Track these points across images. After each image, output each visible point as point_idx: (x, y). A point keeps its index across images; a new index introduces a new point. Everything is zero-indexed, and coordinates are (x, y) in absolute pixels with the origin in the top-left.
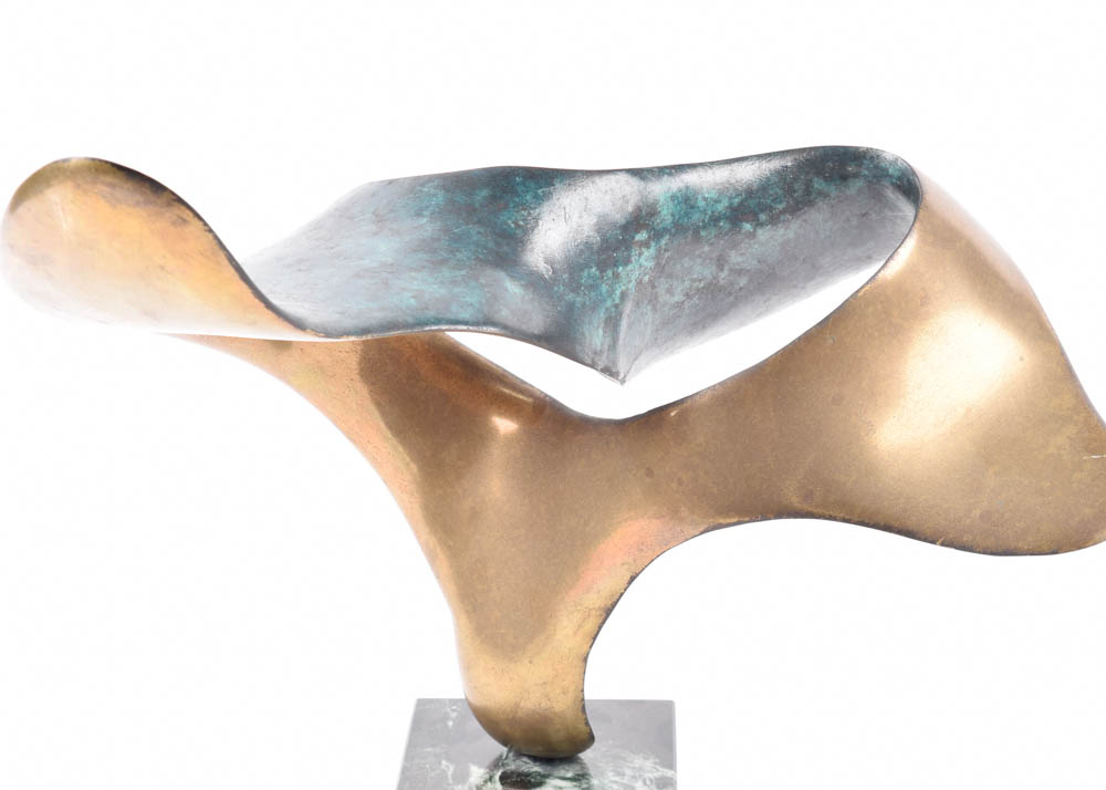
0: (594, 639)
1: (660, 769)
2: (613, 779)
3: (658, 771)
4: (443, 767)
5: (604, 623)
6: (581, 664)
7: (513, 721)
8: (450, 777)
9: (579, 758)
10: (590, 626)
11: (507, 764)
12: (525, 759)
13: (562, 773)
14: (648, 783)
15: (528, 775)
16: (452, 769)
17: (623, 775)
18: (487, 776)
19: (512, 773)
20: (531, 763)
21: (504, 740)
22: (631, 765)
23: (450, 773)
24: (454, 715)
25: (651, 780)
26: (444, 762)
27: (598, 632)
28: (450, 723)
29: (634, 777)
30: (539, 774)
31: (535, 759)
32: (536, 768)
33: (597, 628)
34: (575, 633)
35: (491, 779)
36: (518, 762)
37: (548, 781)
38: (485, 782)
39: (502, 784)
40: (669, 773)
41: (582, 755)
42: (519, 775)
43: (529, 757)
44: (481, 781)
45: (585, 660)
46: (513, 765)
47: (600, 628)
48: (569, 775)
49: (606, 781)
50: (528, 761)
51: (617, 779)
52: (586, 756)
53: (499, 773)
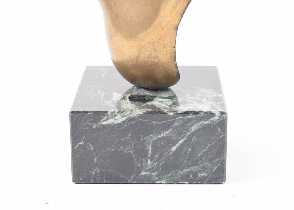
0: (182, 15)
1: (214, 93)
2: (190, 98)
3: (214, 94)
4: (99, 93)
5: (188, 5)
6: (174, 31)
7: (136, 66)
8: (102, 97)
9: (170, 89)
10: (180, 8)
11: (133, 92)
12: (142, 90)
13: (163, 95)
14: (209, 99)
15: (144, 96)
16: (103, 94)
17: (196, 96)
18: (122, 97)
19: (136, 95)
20: (146, 91)
21: (132, 80)
22: (200, 92)
23: (102, 96)
24: (105, 72)
25: (210, 98)
26: (99, 91)
27: (184, 11)
28: (103, 75)
29: (201, 97)
30: (150, 96)
31: (147, 89)
32: (148, 93)
33: (184, 9)
34: (171, 13)
35: (124, 98)
36: (139, 91)
37: (155, 99)
38: (121, 99)
39: (130, 100)
40: (220, 95)
41: (171, 88)
42: (139, 96)
43: (144, 88)
44: (119, 99)
45: (177, 28)
46: (136, 93)
47: (186, 8)
48: (166, 96)
49: (186, 99)
50: (144, 90)
51: (192, 98)
52: (174, 88)
53: (129, 96)
